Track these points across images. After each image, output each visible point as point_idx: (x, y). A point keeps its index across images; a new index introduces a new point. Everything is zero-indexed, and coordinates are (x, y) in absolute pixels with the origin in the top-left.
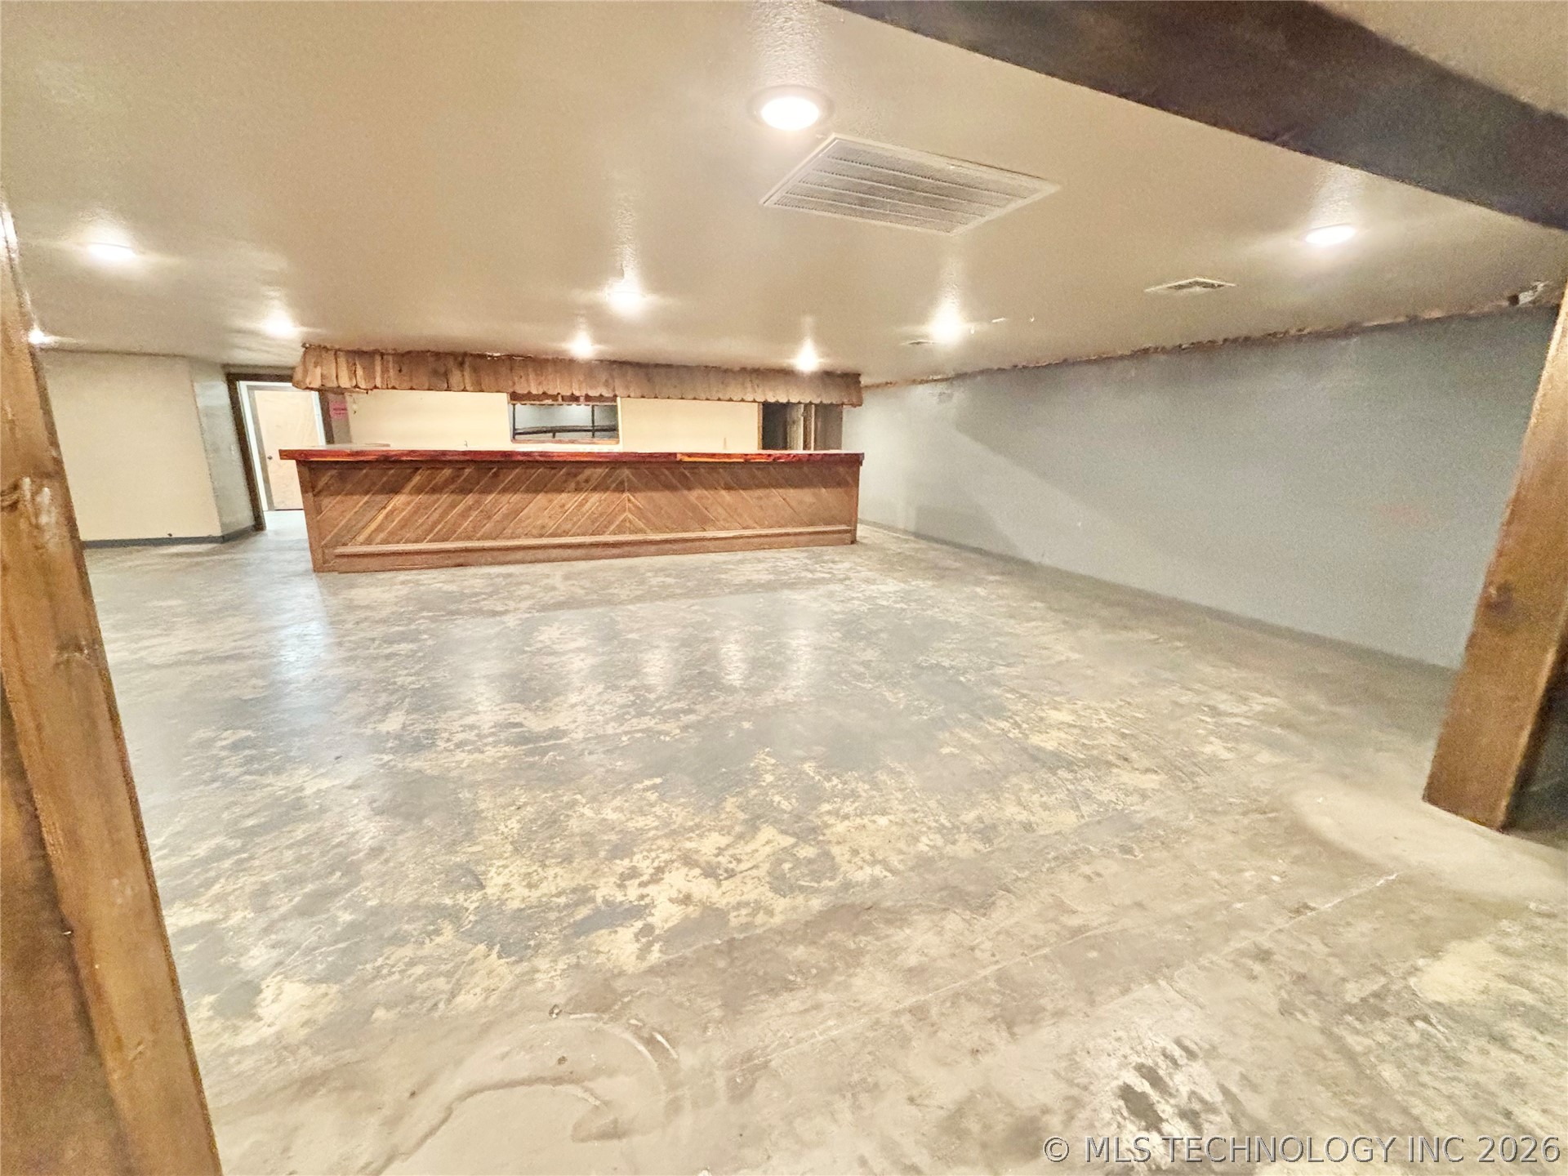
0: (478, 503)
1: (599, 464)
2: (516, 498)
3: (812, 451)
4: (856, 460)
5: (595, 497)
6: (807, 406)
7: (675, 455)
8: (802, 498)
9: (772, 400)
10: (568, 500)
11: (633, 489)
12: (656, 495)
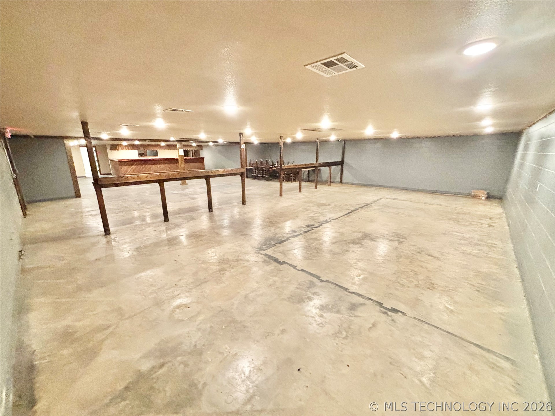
0: (145, 167)
1: (162, 160)
2: (150, 166)
3: (194, 157)
4: (203, 158)
5: (162, 165)
6: (192, 151)
7: (174, 158)
8: (196, 164)
9: (185, 149)
10: (158, 166)
11: (168, 164)
12: (172, 165)
